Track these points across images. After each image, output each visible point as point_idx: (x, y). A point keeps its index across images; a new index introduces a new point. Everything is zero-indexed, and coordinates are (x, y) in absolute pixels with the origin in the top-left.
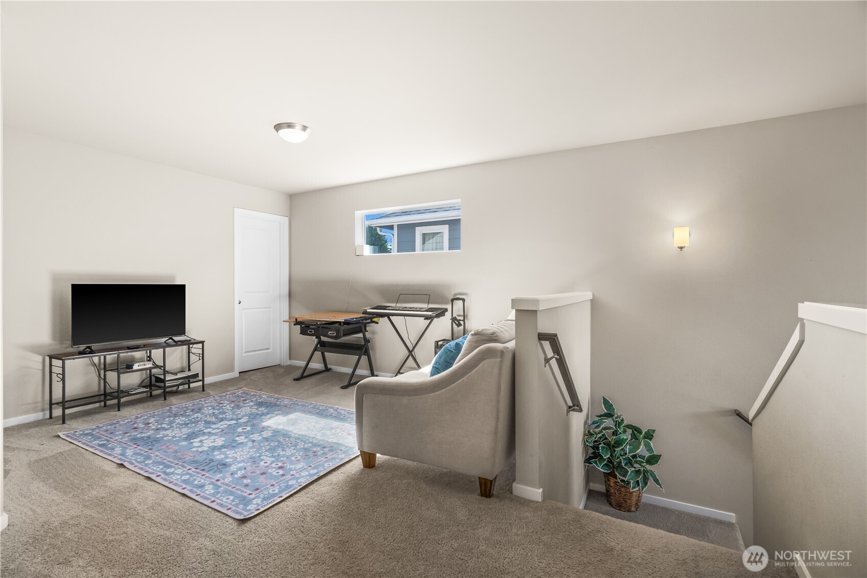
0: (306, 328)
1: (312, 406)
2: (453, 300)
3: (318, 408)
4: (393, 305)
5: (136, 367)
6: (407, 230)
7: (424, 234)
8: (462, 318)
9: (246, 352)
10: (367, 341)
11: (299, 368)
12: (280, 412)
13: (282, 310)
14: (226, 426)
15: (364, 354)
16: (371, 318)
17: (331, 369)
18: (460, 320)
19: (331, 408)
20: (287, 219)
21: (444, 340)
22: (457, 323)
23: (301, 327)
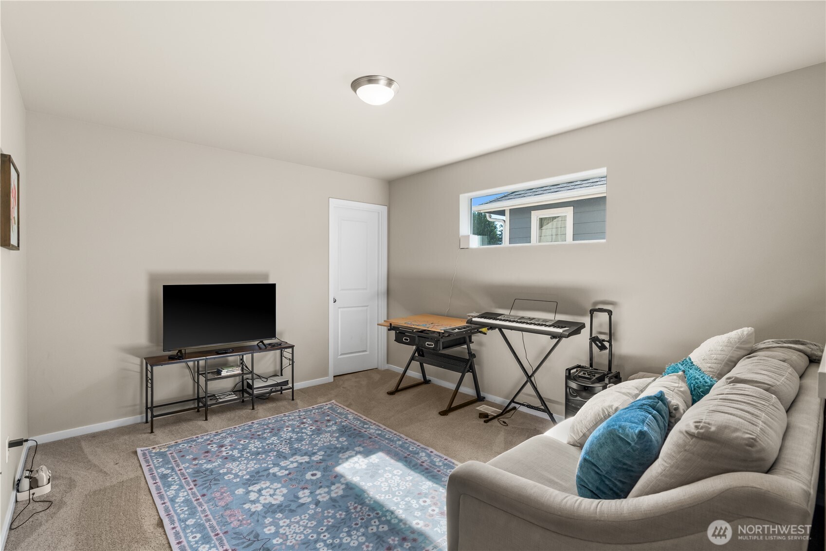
0: (401, 334)
1: (400, 443)
2: (592, 312)
3: (407, 449)
4: (506, 312)
5: (224, 373)
6: (521, 215)
7: (541, 219)
8: (606, 338)
9: (342, 354)
10: (472, 355)
11: (397, 374)
12: (361, 449)
13: (379, 311)
14: (295, 465)
15: (468, 371)
16: (477, 328)
17: (430, 381)
18: (604, 341)
19: (423, 450)
20: (386, 208)
21: (579, 366)
22: (600, 345)
23: (396, 333)
